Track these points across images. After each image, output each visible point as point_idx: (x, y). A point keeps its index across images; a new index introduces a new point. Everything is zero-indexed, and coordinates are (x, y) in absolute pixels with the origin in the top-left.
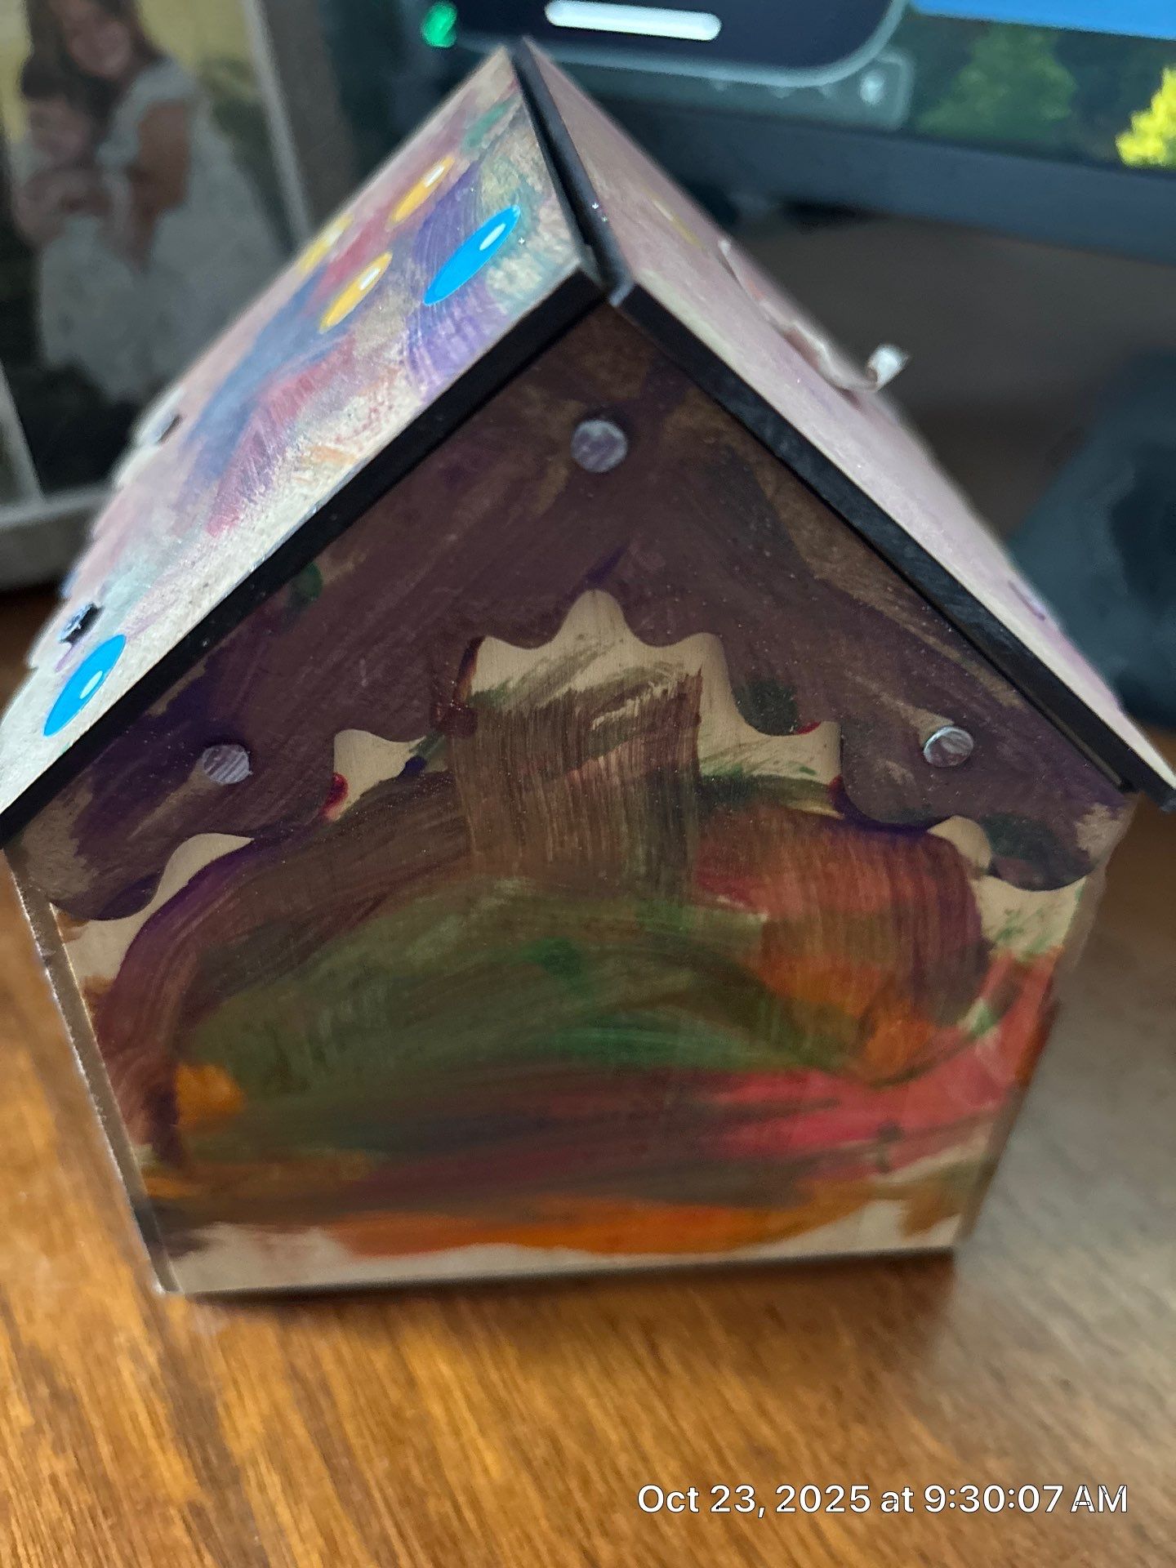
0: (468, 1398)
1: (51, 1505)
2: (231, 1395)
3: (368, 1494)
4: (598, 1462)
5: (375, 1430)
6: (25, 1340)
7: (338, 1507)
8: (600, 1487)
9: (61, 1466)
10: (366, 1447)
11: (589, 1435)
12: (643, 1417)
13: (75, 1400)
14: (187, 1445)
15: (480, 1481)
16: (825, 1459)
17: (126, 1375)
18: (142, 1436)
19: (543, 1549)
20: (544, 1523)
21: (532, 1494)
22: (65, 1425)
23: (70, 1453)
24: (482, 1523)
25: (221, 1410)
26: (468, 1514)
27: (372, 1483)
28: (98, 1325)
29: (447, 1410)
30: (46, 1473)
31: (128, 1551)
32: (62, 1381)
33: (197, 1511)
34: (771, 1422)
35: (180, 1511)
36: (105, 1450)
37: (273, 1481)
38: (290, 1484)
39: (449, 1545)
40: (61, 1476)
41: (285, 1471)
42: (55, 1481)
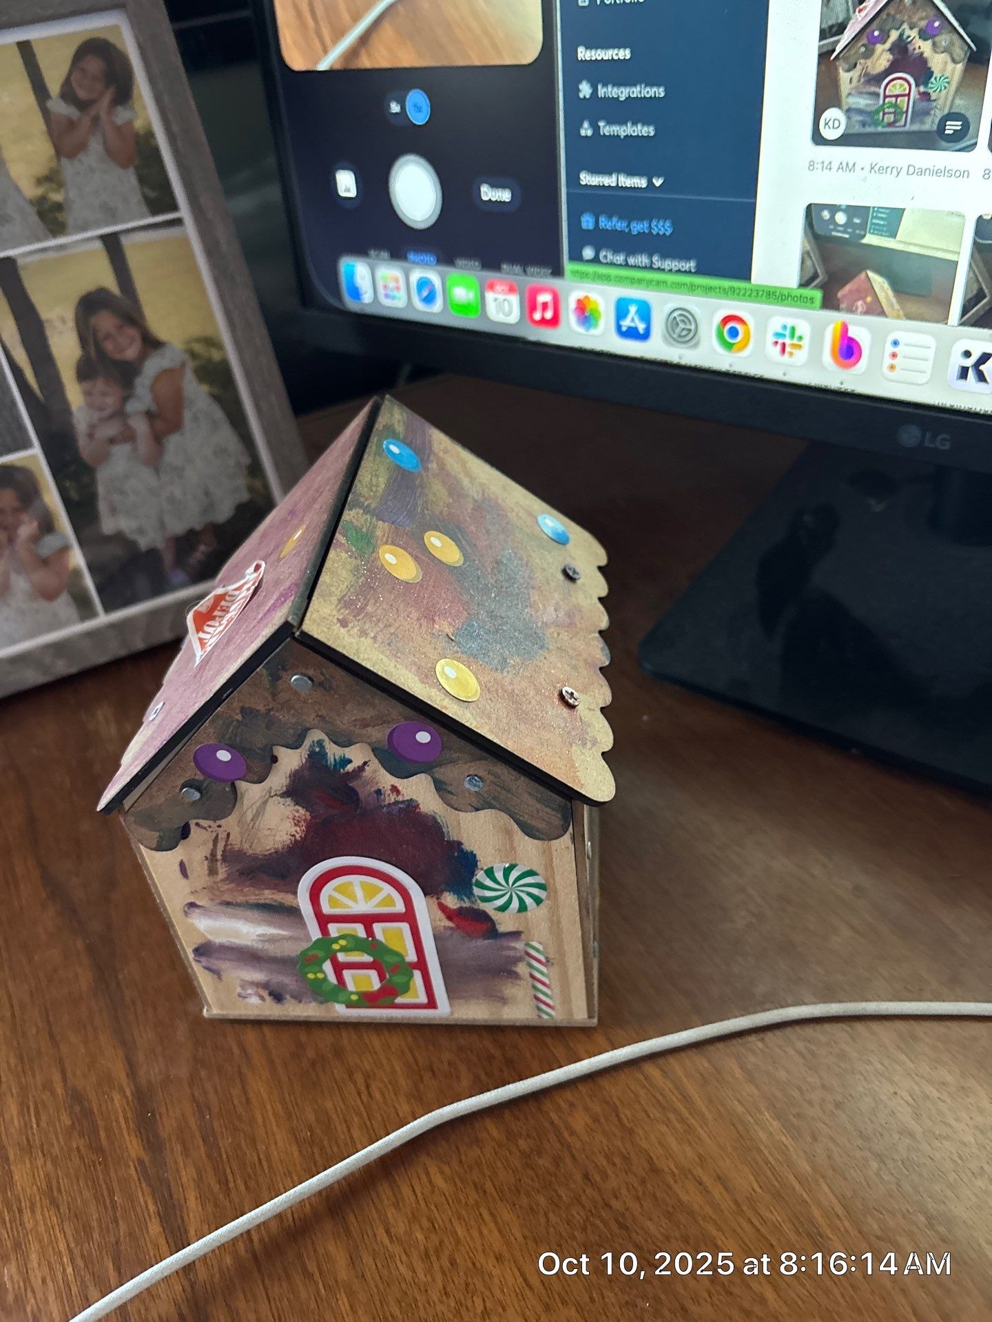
0: (273, 1109)
1: (76, 1160)
2: (163, 1110)
3: (220, 1156)
5: (227, 1124)
6: (70, 1086)
7: (205, 1160)
8: (328, 1150)
9: (81, 1143)
10: (222, 1132)
11: (328, 1126)
12: (356, 1119)
13: (91, 1112)
14: (141, 1134)
15: (273, 1149)
17: (116, 1099)
18: (120, 1128)
20: (299, 1168)
21: (296, 1154)
22: (86, 1125)
23: (86, 1137)
24: (270, 1167)
25: (158, 1117)
26: (265, 1164)
27: (223, 1148)
28: (107, 1079)
29: (263, 1116)
30: (75, 1146)
31: (108, 1181)
32: (86, 1104)
33: (141, 1162)
35: (134, 1163)
36: (103, 1136)
37: (178, 1148)
38: (186, 1152)
39: (253, 1176)
40: (82, 1148)
41: (184, 1144)
42: (78, 1148)
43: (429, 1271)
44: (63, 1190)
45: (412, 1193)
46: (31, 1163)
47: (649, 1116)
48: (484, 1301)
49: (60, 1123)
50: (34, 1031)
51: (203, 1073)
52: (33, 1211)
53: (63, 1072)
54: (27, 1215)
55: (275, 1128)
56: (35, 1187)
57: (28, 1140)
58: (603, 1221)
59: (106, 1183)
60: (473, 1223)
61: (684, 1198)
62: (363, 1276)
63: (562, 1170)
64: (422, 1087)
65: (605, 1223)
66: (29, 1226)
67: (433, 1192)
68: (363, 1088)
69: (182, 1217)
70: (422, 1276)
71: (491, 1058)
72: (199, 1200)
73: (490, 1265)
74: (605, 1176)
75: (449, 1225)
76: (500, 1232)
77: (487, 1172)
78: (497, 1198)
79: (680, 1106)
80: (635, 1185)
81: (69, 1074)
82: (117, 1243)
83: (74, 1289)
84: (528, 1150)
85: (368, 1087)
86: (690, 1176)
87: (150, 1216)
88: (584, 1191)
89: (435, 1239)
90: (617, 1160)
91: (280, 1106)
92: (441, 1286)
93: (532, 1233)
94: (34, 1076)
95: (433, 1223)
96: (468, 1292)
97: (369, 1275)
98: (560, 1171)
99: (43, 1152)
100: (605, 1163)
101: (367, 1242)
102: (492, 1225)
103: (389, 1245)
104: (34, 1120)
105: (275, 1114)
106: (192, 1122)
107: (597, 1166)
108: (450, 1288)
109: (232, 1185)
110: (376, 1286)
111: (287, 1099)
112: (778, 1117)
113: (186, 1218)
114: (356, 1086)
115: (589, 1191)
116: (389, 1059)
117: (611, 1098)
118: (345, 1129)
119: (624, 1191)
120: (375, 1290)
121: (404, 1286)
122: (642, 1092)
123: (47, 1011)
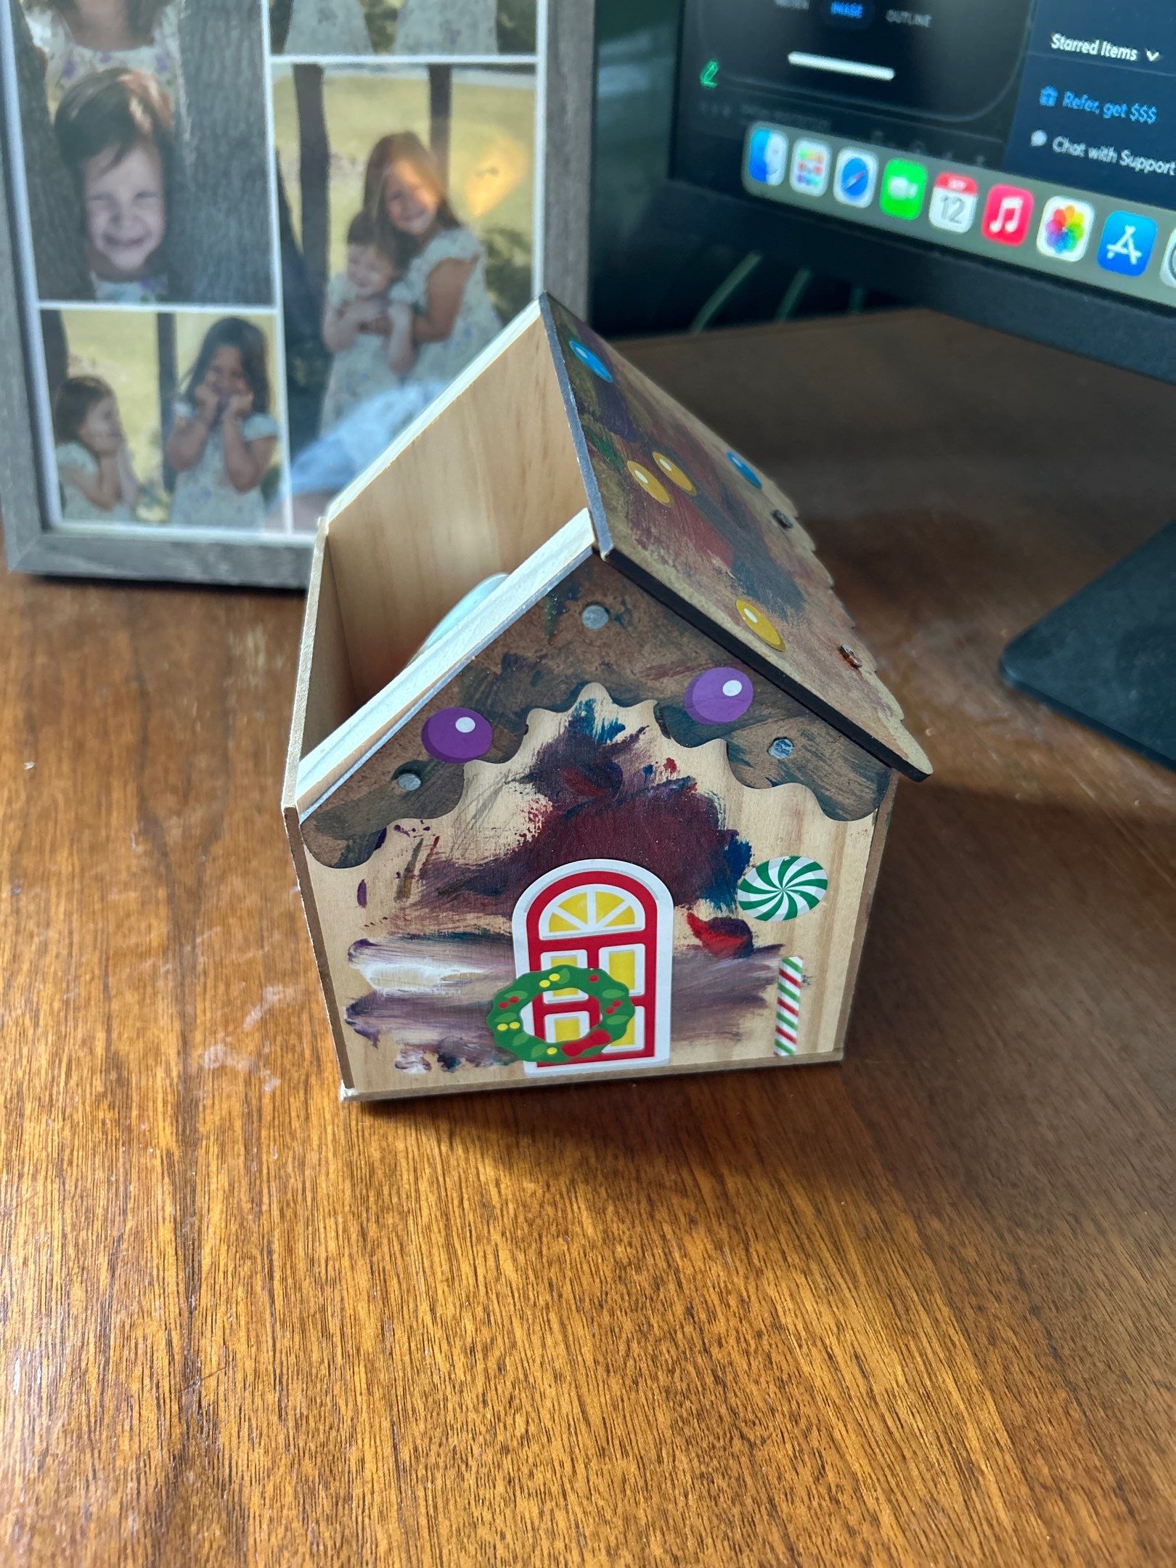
0: (334, 1134)
1: (98, 1134)
2: (209, 1102)
3: (260, 1171)
4: (391, 1186)
6: (112, 1048)
7: (242, 1172)
9: (109, 1116)
10: (269, 1145)
11: (393, 1171)
14: (177, 1121)
15: (322, 1178)
16: (521, 1219)
17: (159, 1078)
18: (155, 1110)
19: (340, 1220)
20: (347, 1209)
21: (348, 1192)
22: (119, 1097)
23: (117, 1110)
24: (314, 1199)
25: (201, 1108)
26: (309, 1195)
27: (265, 1164)
28: (154, 1051)
29: (320, 1138)
30: (101, 1115)
31: (128, 1166)
32: (125, 1074)
33: (170, 1154)
34: (499, 1192)
35: (161, 1153)
36: (135, 1113)
37: (214, 1150)
38: (222, 1155)
39: (292, 1205)
40: (108, 1121)
41: (222, 1146)
42: (104, 1123)
43: (471, 1368)
44: (75, 1164)
45: (473, 1274)
46: (47, 1125)
47: (785, 1259)
48: (528, 1422)
49: (91, 1087)
50: (88, 977)
51: (264, 1073)
52: (34, 1178)
53: (109, 1031)
54: (26, 1182)
55: (330, 1155)
56: (44, 1154)
57: (51, 1095)
58: (696, 1367)
59: (125, 1168)
60: (537, 1328)
61: (806, 1369)
62: (391, 1354)
63: (662, 1296)
65: (698, 1373)
66: (26, 1196)
67: (497, 1279)
69: (200, 1229)
70: (460, 1374)
72: (224, 1215)
73: (545, 1382)
74: (712, 1317)
75: (506, 1322)
76: (567, 1347)
77: (569, 1274)
78: (574, 1307)
80: (749, 1337)
81: (114, 1035)
82: (119, 1241)
83: (56, 1279)
84: (625, 1261)
86: (819, 1344)
87: (164, 1219)
88: (682, 1327)
89: (486, 1334)
90: (733, 1301)
91: (342, 1133)
92: (480, 1391)
93: (606, 1359)
94: (76, 1028)
95: (488, 1315)
96: (510, 1407)
97: (398, 1353)
98: (658, 1295)
99: (64, 1113)
100: (717, 1302)
101: (406, 1316)
102: (559, 1337)
103: (430, 1325)
104: (63, 1076)
105: (334, 1140)
106: (238, 1124)
107: (706, 1302)
108: (491, 1395)
109: (265, 1208)
110: (404, 1369)
111: (354, 1128)
112: (951, 1304)
113: (204, 1229)
115: (688, 1329)
118: (412, 1178)
119: (732, 1341)
120: (401, 1374)
121: (436, 1379)
123: (107, 959)
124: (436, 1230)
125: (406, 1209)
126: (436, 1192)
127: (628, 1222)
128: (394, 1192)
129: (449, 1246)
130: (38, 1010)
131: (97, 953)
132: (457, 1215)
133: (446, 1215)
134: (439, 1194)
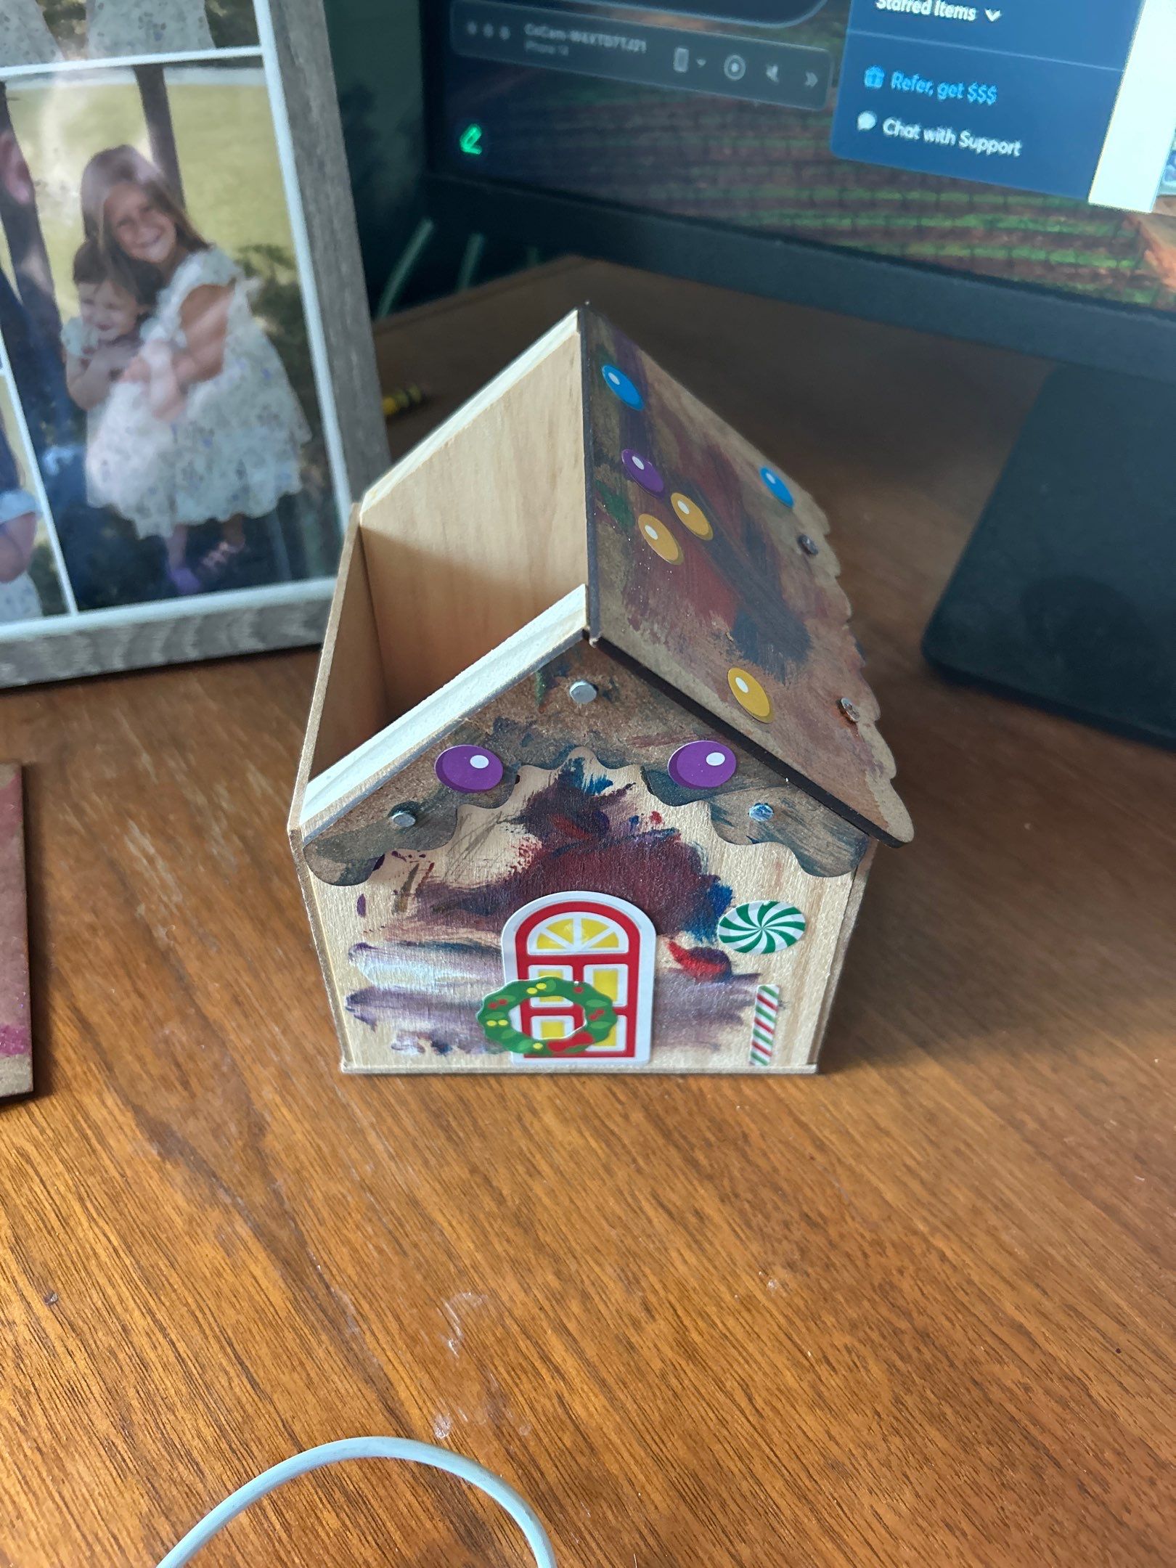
0: (634, 1458)
3: (583, 1538)
4: (729, 1490)
5: (575, 1489)
9: (369, 1554)
10: (573, 1504)
11: (719, 1470)
14: (451, 1522)
15: (653, 1516)
16: (875, 1464)
17: (395, 1476)
18: (418, 1519)
21: (689, 1516)
22: (362, 1521)
24: (660, 1545)
25: (467, 1491)
26: (651, 1540)
27: (583, 1529)
29: (621, 1468)
30: (361, 1561)
34: (837, 1444)
36: (397, 1536)
45: (869, 1550)
47: (1127, 1391)
49: (323, 1527)
50: (224, 1381)
51: (509, 1415)
55: (645, 1483)
58: (1123, 1546)
63: (1050, 1485)
64: (823, 1388)
67: (898, 1547)
68: (744, 1403)
71: (897, 1332)
74: (1104, 1484)
77: (958, 1506)
78: (984, 1541)
79: (1156, 1369)
80: (1145, 1489)
84: (996, 1463)
85: (750, 1400)
88: (1087, 1509)
90: (1108, 1455)
98: (1046, 1485)
100: (1099, 1466)
104: (278, 1527)
105: (636, 1462)
107: (1090, 1472)
111: (648, 1437)
114: (734, 1401)
115: (1093, 1508)
116: (763, 1354)
117: (1071, 1371)
118: (743, 1468)
119: (1133, 1499)
122: (1107, 1358)
123: (231, 1345)
124: (806, 1521)
125: (760, 1509)
126: (777, 1475)
127: (972, 1417)
128: (737, 1497)
129: (829, 1532)
130: (189, 1453)
131: (212, 1341)
132: (814, 1491)
133: (802, 1497)
134: (783, 1476)
